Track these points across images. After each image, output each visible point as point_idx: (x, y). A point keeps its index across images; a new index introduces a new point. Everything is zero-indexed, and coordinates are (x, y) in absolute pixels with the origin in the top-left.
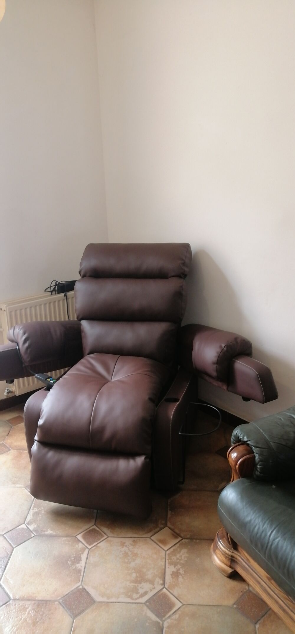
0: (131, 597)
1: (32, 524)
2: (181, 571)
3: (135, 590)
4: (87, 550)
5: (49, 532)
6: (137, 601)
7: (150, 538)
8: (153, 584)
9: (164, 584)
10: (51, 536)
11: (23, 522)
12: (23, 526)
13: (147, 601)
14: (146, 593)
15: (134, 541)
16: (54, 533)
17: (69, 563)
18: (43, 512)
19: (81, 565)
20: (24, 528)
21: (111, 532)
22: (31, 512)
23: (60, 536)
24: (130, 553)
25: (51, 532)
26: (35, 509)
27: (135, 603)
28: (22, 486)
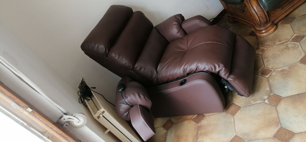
0: (298, 47)
1: (264, 98)
2: (278, 40)
3: (294, 47)
4: (276, 70)
5: (268, 89)
6: (299, 45)
7: (261, 55)
8: (288, 44)
9: (287, 42)
10: (270, 87)
11: (264, 103)
12: (266, 101)
13: (298, 42)
14: (293, 44)
15: (265, 58)
16: (268, 86)
17: (286, 72)
18: (253, 98)
19: (286, 68)
20: (268, 100)
21: (261, 67)
22: (254, 103)
23: (269, 83)
24: (273, 57)
25: (267, 88)
26: (251, 103)
27: (300, 44)
28: (233, 118)
